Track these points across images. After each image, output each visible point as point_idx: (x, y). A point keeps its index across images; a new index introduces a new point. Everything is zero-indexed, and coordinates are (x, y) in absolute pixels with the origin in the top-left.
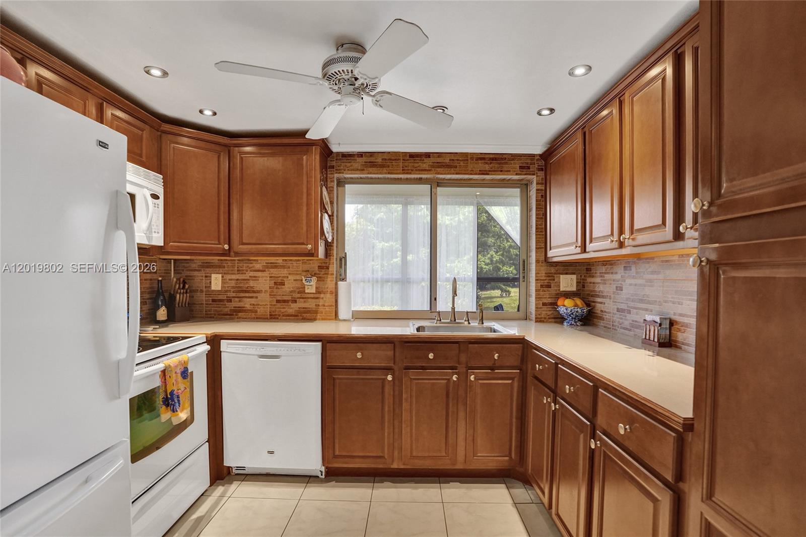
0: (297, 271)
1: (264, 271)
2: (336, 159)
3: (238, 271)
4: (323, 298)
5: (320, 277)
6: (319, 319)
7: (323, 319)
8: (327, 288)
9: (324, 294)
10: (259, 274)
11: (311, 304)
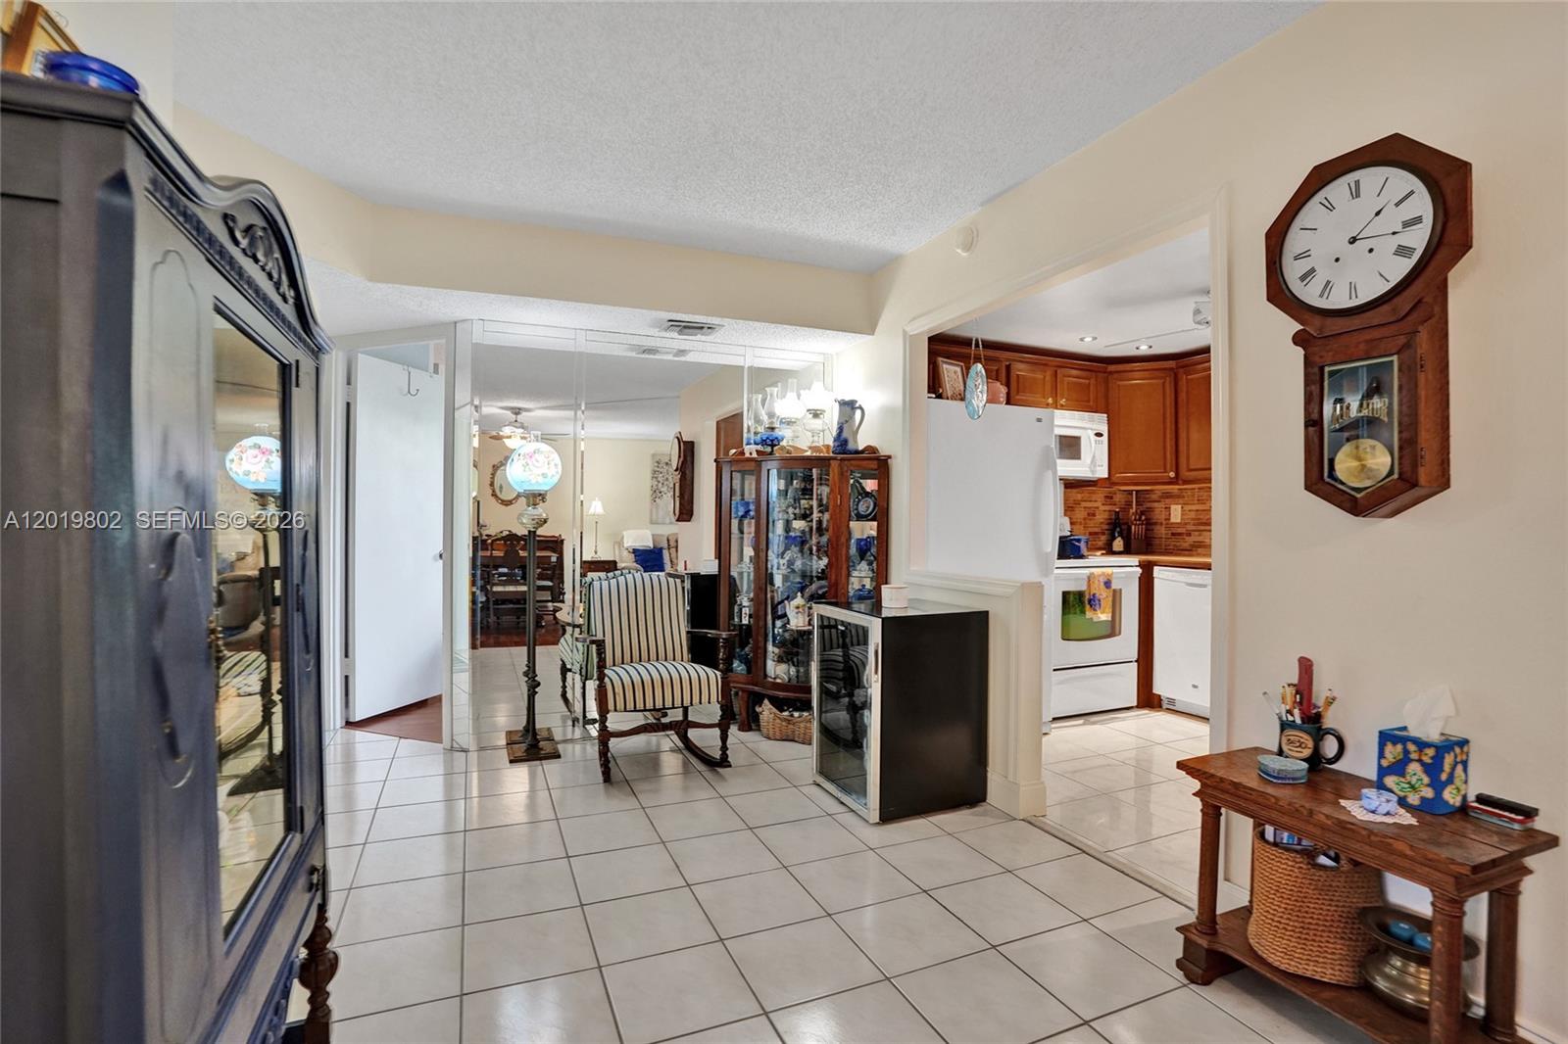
3: (1199, 501)
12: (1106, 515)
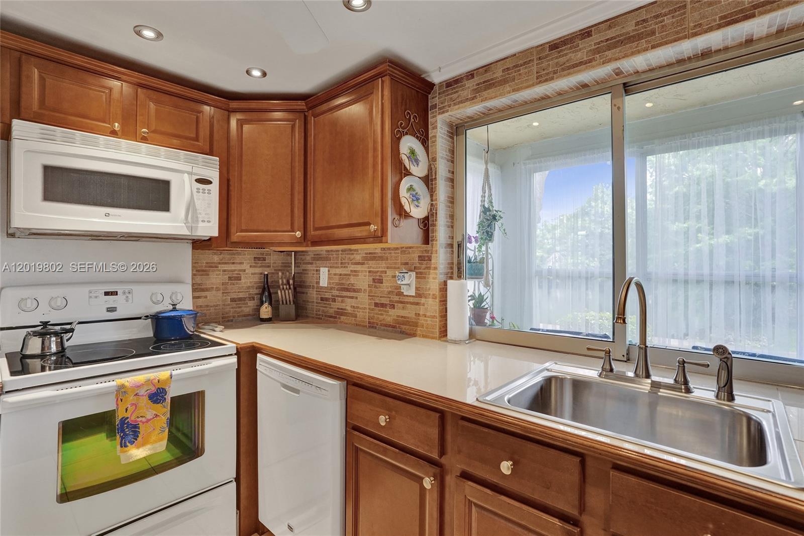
0: (395, 263)
1: (363, 264)
2: (439, 94)
3: (341, 263)
4: (424, 305)
5: (421, 273)
6: (420, 336)
7: (424, 336)
8: (429, 289)
9: (426, 298)
10: (358, 268)
11: (409, 312)
12: (256, 279)
